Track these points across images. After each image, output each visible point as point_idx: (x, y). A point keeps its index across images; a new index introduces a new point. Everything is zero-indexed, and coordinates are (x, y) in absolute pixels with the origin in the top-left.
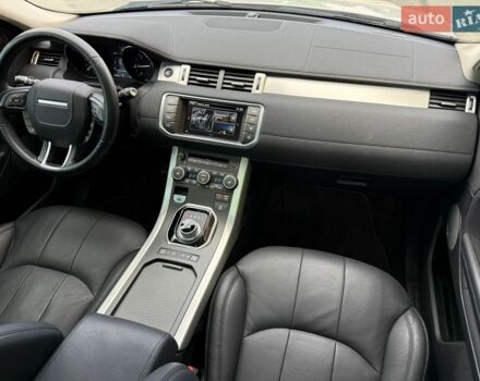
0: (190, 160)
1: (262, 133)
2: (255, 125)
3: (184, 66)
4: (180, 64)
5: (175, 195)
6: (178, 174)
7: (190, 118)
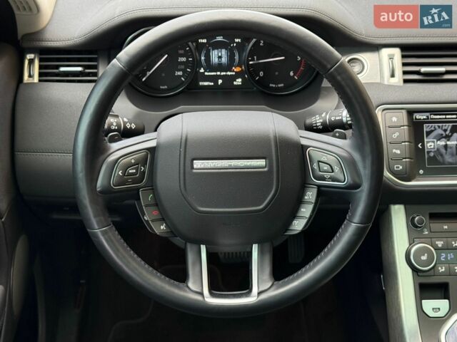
0: (437, 226)
5: (424, 302)
6: (424, 258)
7: (423, 145)
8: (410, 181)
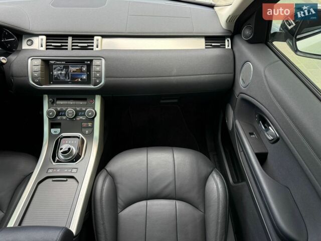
0: (58, 102)
1: (106, 77)
2: (100, 72)
3: (41, 37)
4: (37, 35)
5: (52, 129)
6: (51, 114)
7: (53, 73)
8: (42, 86)
